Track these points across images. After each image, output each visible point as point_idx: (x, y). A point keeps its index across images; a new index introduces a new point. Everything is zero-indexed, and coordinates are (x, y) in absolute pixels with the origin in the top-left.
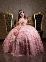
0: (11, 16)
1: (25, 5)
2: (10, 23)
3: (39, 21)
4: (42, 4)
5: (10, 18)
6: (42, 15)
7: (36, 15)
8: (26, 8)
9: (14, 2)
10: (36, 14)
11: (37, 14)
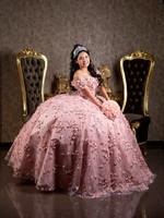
0: (40, 62)
1: (90, 25)
2: (39, 85)
3: (138, 82)
4: (149, 26)
5: (36, 71)
6: (148, 63)
7: (126, 62)
8: (92, 36)
9: (52, 16)
10: (128, 58)
11: (130, 58)
